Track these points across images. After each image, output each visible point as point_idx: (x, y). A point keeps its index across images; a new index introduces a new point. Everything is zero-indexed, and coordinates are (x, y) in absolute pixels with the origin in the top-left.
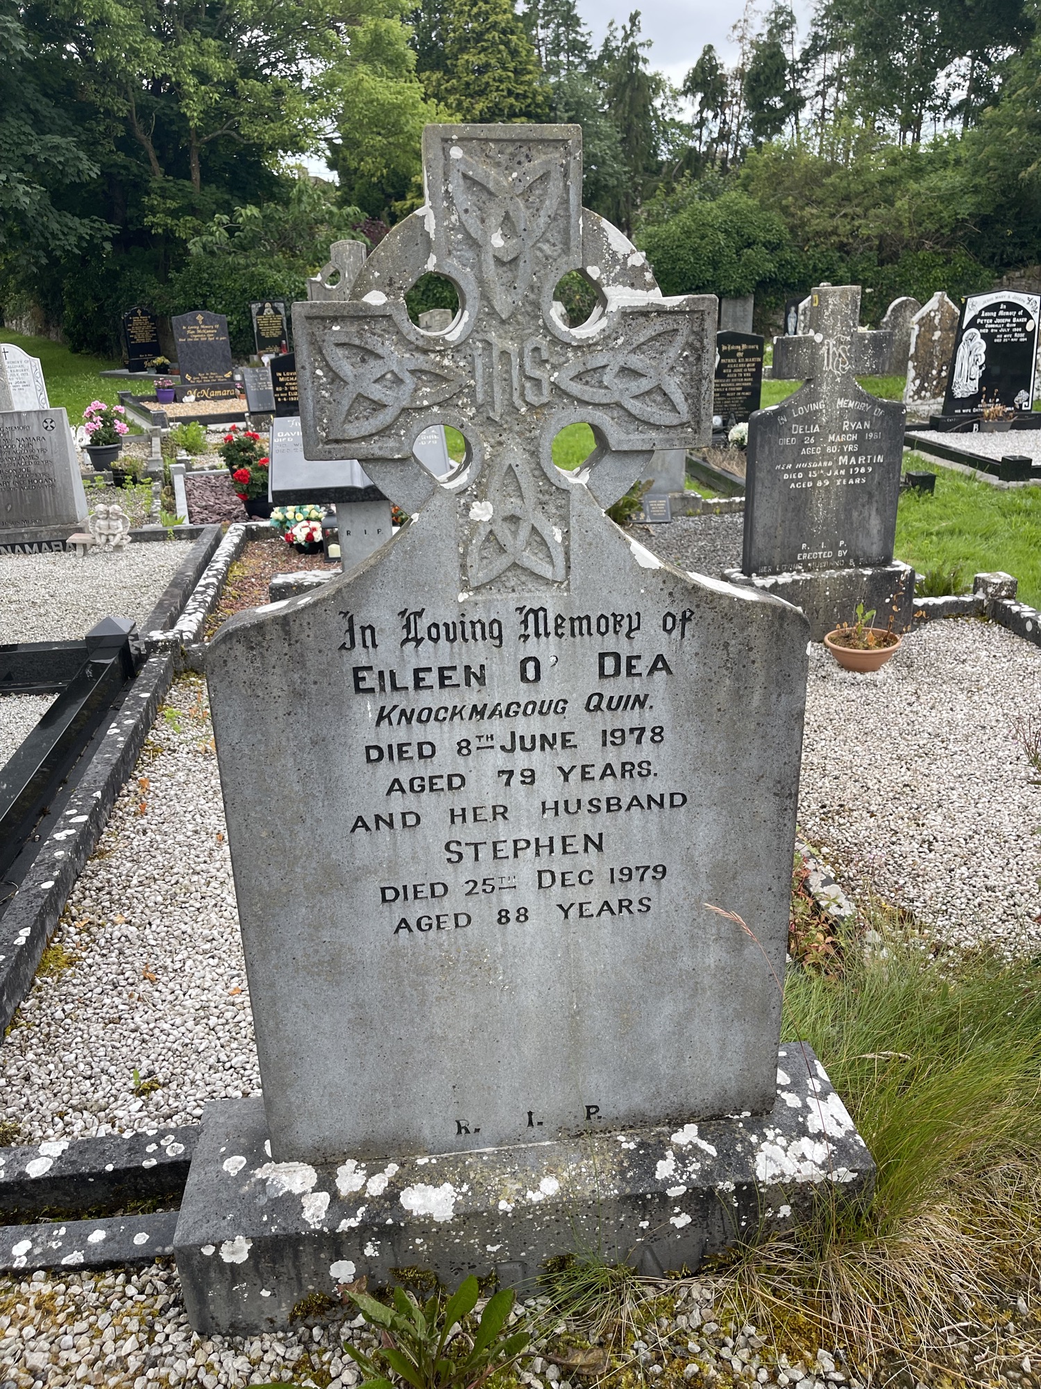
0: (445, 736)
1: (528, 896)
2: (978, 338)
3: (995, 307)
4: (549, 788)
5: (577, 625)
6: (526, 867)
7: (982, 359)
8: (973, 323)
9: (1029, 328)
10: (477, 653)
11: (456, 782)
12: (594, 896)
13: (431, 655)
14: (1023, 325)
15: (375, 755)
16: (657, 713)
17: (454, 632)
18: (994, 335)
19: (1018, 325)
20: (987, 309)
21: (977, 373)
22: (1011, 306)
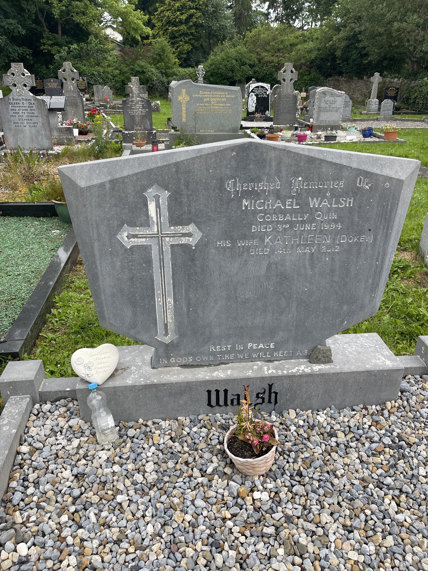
0: (17, 109)
1: (26, 124)
2: (254, 96)
3: (257, 87)
4: (26, 114)
5: (26, 100)
6: (25, 122)
7: (255, 101)
8: (252, 91)
9: (268, 93)
10: (19, 102)
11: (18, 113)
12: (32, 125)
13: (15, 101)
14: (266, 92)
15: (12, 110)
16: (34, 108)
17: (17, 100)
18: (258, 95)
19: (265, 92)
20: (256, 87)
21: (254, 105)
22: (262, 87)
